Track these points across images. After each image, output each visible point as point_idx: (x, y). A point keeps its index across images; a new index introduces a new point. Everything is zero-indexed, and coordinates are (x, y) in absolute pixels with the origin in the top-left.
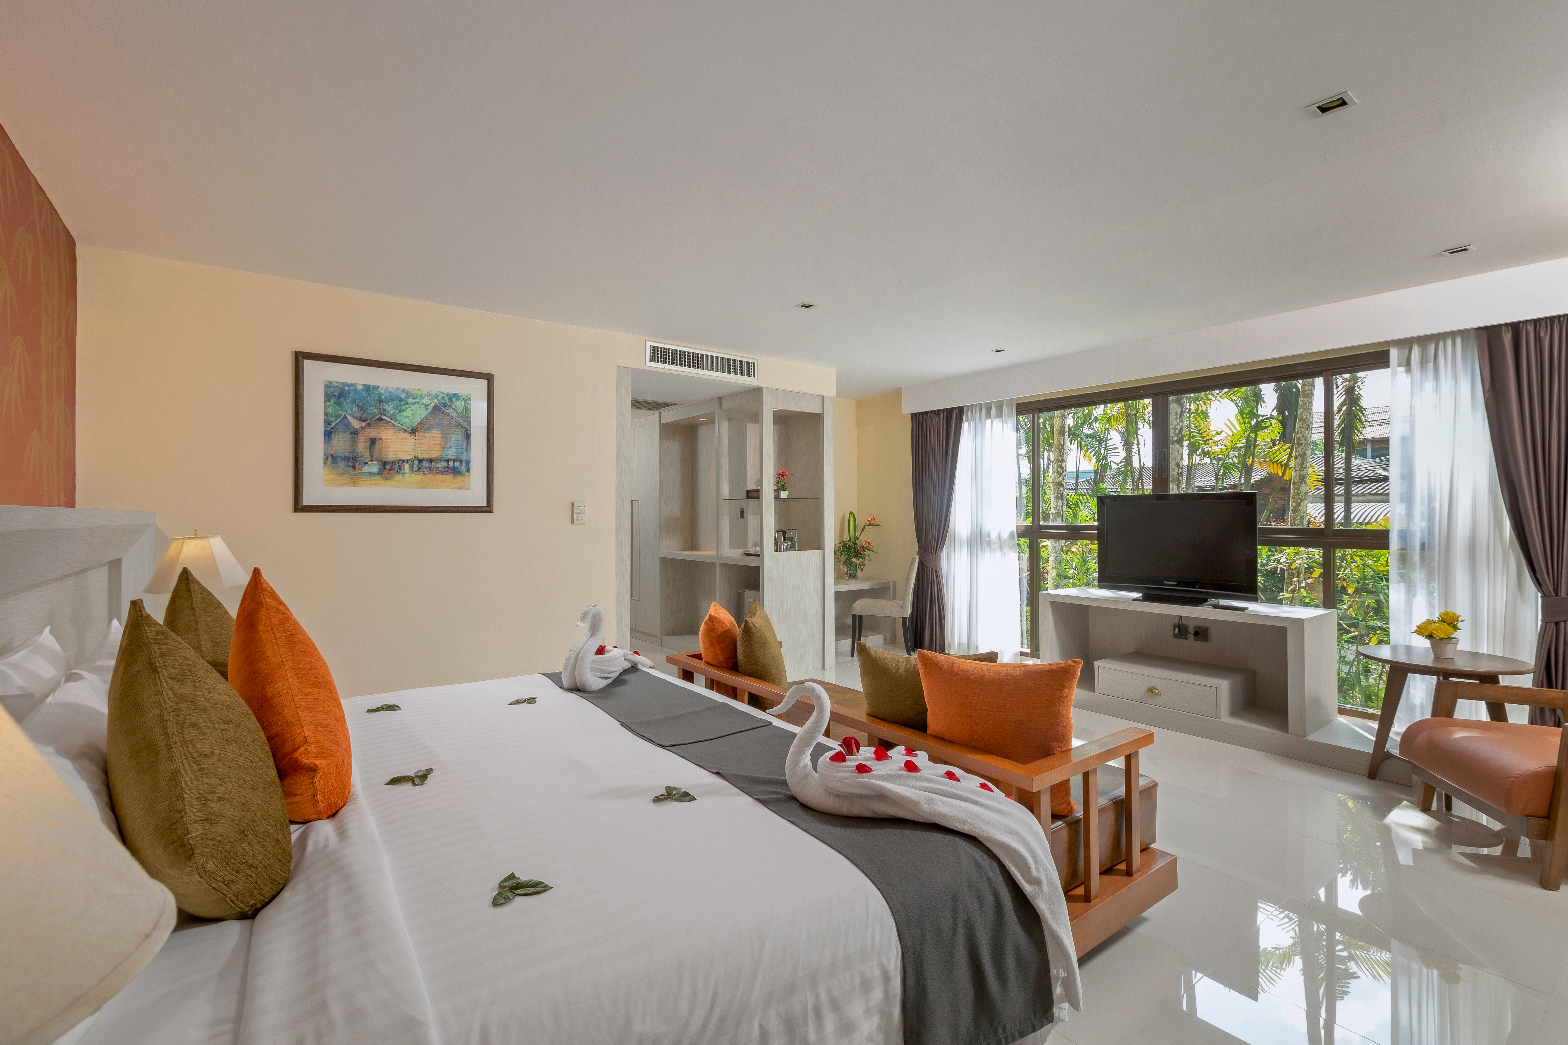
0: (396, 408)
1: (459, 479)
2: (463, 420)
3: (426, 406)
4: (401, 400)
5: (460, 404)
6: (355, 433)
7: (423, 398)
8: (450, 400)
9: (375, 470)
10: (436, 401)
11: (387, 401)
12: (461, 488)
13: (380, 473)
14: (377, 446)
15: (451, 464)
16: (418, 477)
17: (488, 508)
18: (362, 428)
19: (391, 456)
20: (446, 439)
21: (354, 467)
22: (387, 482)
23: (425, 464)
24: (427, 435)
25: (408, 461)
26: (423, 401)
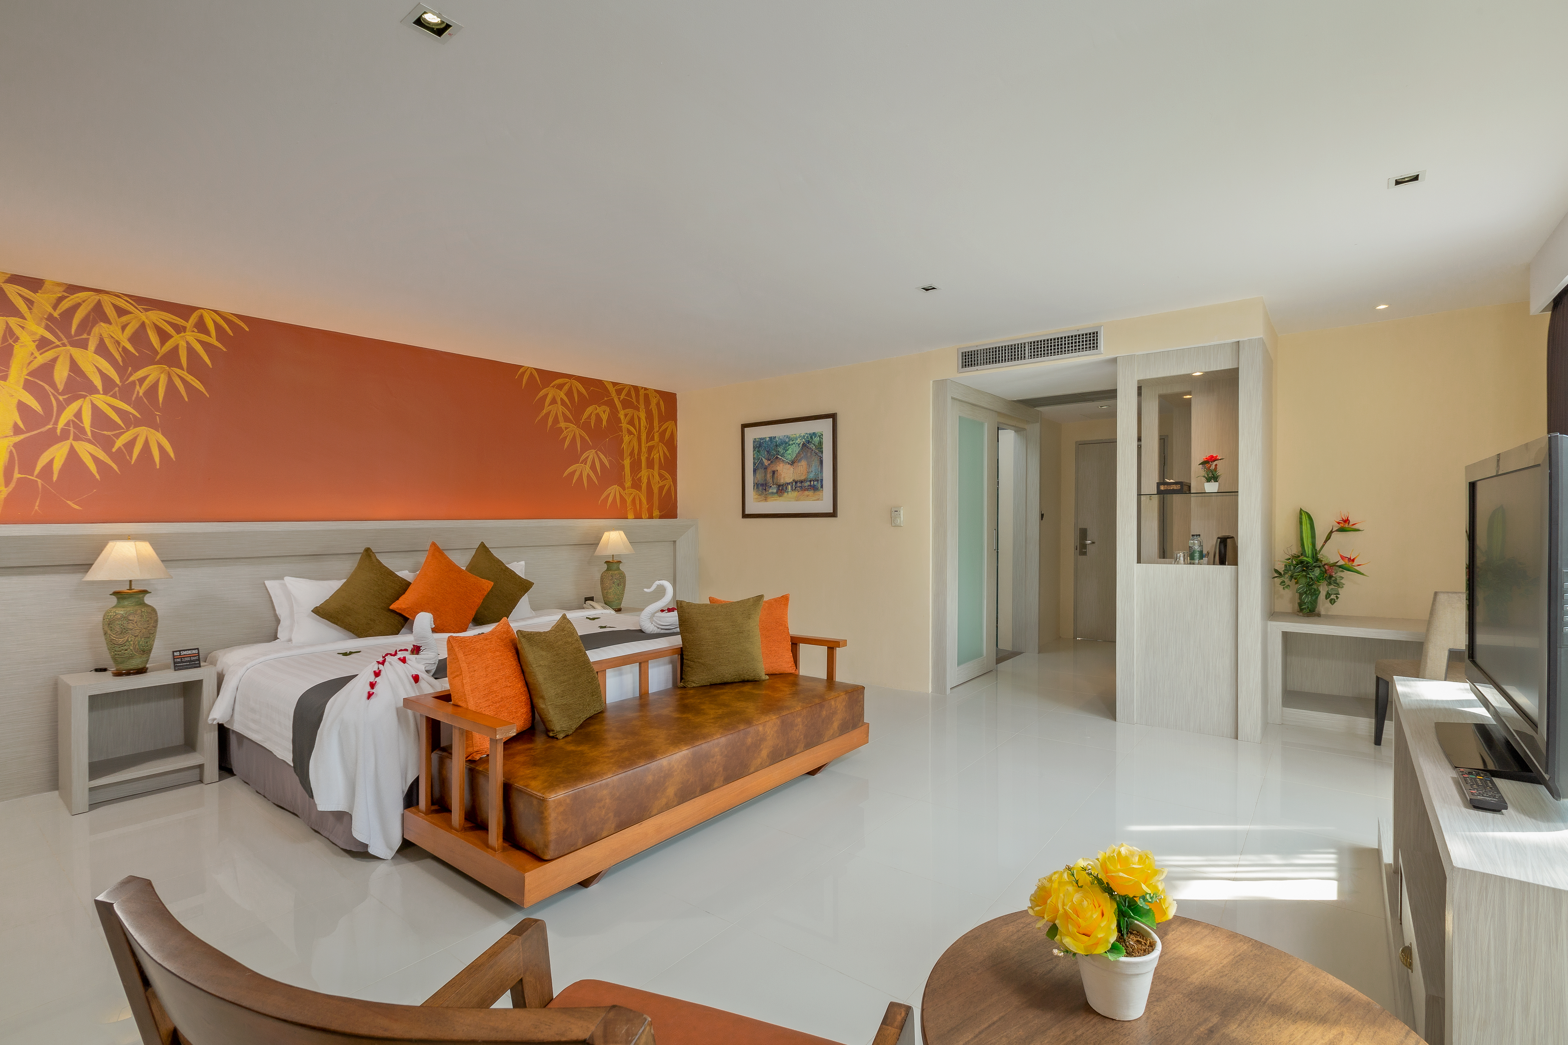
0: (784, 449)
1: (817, 493)
2: (819, 451)
3: (799, 444)
4: (785, 443)
5: (816, 440)
6: (766, 468)
7: (797, 440)
8: (811, 438)
9: (775, 491)
10: (804, 440)
11: (780, 445)
12: (818, 500)
13: (777, 493)
14: (776, 475)
15: (812, 483)
16: (795, 494)
17: (834, 514)
18: (769, 464)
19: (782, 481)
20: (809, 465)
21: (765, 490)
22: (780, 498)
23: (799, 484)
24: (799, 464)
25: (790, 483)
26: (797, 442)
